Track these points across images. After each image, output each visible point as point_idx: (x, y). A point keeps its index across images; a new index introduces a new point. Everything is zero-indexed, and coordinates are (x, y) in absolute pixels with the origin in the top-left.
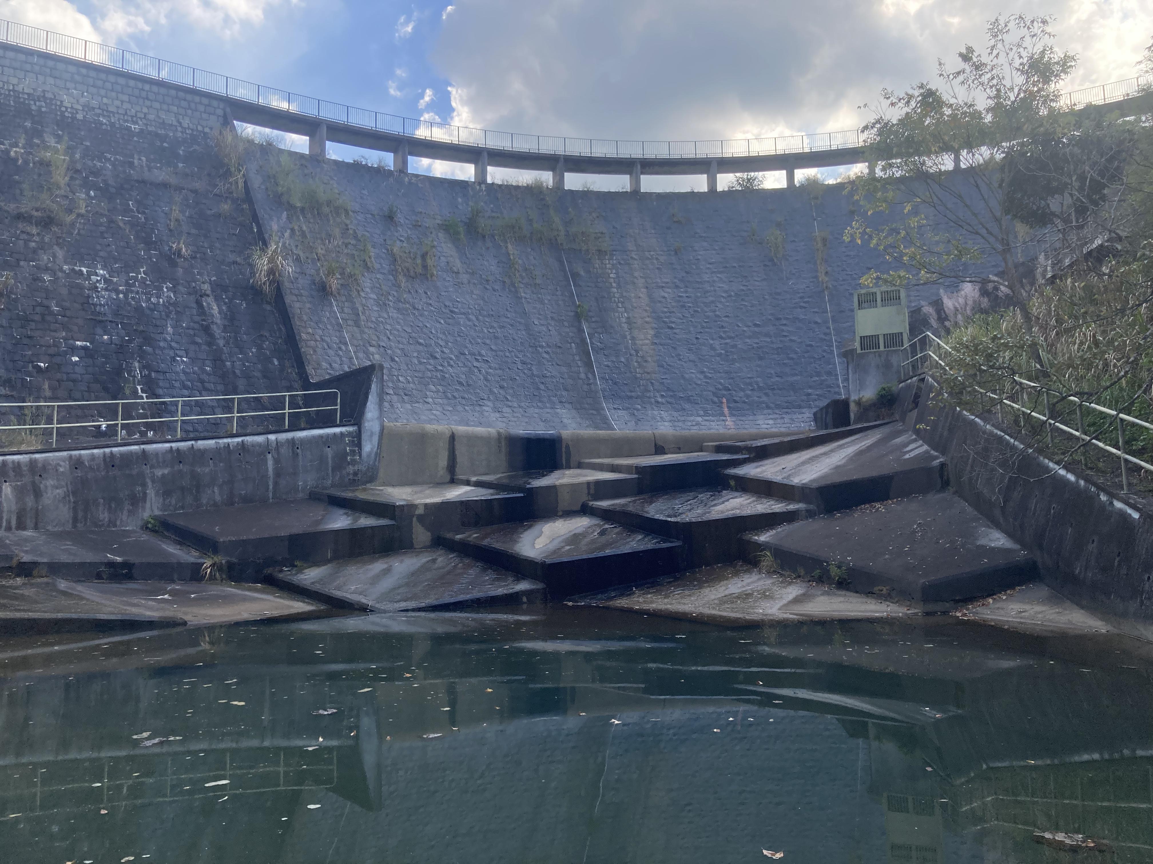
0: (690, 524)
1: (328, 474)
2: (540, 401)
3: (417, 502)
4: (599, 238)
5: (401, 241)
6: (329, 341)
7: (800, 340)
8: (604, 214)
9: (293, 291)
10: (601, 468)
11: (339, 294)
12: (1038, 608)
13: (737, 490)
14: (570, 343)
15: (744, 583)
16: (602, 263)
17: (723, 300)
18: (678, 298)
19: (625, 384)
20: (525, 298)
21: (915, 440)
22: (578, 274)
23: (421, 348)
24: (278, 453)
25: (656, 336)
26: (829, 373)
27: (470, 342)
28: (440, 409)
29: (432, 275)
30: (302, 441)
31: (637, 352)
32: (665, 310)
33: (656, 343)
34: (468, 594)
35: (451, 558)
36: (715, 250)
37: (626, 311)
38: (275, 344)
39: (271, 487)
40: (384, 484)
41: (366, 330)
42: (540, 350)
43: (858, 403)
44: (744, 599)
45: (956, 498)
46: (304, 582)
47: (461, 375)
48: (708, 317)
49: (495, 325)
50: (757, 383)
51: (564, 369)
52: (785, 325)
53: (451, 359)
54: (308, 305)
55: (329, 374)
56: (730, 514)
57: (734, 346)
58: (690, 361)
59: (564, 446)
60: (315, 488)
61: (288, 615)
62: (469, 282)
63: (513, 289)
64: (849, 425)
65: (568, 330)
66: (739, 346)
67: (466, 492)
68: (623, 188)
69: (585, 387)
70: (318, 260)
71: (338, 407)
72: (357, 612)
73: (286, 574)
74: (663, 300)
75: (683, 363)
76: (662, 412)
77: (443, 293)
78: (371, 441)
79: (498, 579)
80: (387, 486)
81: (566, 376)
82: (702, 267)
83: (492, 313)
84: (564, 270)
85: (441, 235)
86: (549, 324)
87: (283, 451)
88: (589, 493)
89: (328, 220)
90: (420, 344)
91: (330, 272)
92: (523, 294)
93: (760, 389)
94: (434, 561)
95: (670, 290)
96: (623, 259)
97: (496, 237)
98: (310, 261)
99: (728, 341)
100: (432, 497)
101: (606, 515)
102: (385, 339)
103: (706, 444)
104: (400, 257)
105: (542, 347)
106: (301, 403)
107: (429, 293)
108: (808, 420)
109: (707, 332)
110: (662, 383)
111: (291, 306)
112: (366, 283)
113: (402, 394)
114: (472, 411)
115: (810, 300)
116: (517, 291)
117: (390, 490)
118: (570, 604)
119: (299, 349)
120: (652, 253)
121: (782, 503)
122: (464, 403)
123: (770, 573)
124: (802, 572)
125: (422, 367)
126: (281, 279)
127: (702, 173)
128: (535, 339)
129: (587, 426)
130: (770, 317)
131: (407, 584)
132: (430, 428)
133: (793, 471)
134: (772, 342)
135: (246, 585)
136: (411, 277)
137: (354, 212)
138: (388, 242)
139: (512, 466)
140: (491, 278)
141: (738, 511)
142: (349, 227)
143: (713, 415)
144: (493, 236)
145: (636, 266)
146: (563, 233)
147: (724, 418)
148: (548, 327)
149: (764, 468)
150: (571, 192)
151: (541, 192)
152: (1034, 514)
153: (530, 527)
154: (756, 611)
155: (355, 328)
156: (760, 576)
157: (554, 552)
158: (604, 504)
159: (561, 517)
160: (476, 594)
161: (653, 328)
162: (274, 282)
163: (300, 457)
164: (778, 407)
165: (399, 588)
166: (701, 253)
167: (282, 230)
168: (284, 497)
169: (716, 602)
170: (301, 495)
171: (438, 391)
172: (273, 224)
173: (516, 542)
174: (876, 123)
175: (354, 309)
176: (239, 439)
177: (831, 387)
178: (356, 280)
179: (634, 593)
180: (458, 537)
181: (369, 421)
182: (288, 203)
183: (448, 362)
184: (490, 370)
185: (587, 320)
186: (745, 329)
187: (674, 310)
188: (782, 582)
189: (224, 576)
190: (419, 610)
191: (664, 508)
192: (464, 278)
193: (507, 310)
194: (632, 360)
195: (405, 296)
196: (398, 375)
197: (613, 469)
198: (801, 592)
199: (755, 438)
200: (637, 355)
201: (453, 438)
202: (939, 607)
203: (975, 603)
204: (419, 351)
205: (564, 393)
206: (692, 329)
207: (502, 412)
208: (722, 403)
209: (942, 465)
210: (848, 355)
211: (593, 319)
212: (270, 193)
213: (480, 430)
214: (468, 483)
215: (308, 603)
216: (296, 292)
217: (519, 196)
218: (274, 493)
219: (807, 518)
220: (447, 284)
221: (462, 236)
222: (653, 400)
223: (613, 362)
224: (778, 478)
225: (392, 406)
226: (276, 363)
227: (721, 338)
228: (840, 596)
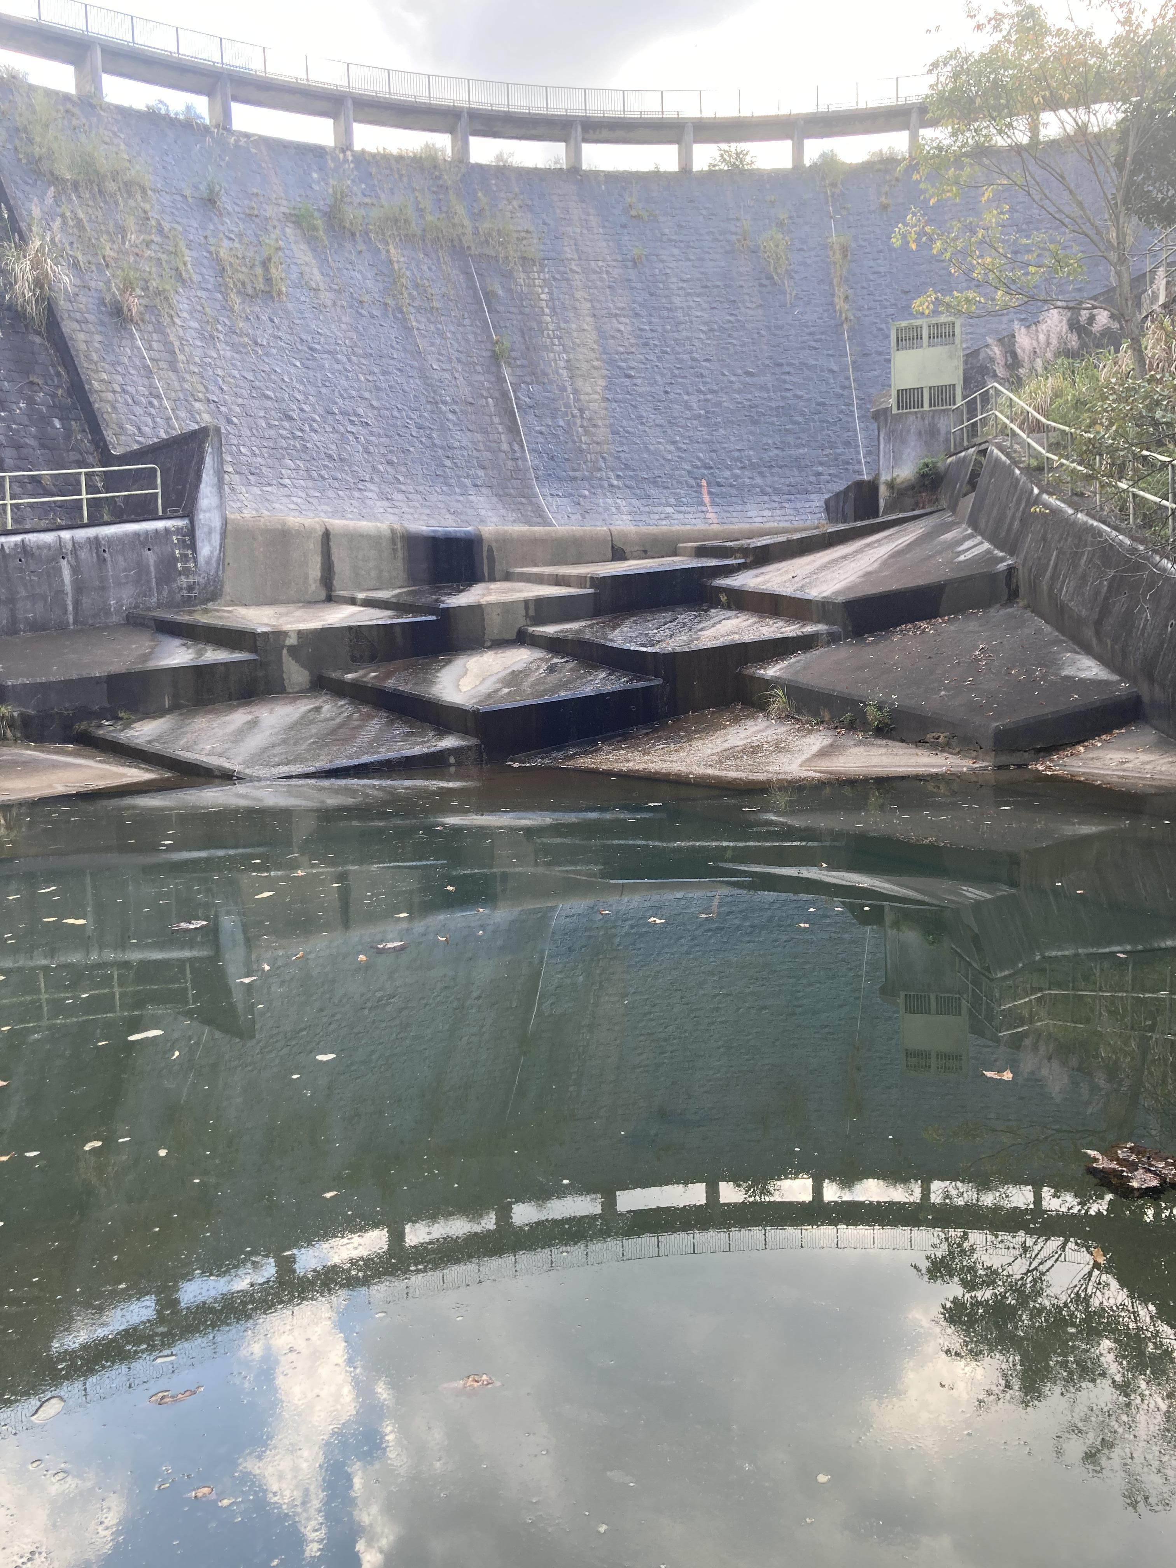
0: (673, 655)
1: (150, 589)
2: (447, 485)
3: (286, 628)
4: (524, 238)
5: (231, 239)
6: (134, 393)
7: (809, 396)
8: (529, 202)
9: (72, 314)
10: (539, 579)
11: (143, 320)
12: (1144, 757)
13: (729, 608)
14: (486, 398)
15: (748, 733)
16: (529, 278)
17: (702, 336)
18: (638, 332)
19: (566, 459)
20: (418, 329)
21: (970, 537)
22: (494, 294)
23: (268, 404)
24: (77, 558)
25: (607, 388)
26: (847, 444)
27: (341, 395)
28: (304, 495)
29: (280, 293)
30: (111, 541)
31: (581, 411)
32: (621, 349)
33: (608, 399)
34: (373, 754)
35: (342, 706)
36: (690, 260)
37: (564, 350)
38: (54, 396)
39: (70, 608)
40: (233, 603)
41: (187, 376)
42: (443, 408)
43: (891, 485)
44: (752, 753)
45: (1028, 614)
46: (137, 741)
47: (330, 445)
48: (681, 361)
49: (376, 370)
50: (749, 458)
51: (478, 437)
52: (788, 373)
53: (314, 421)
54: (98, 337)
55: (138, 442)
56: (727, 640)
57: (719, 404)
58: (657, 425)
59: (485, 548)
60: (135, 608)
61: (117, 787)
62: (335, 304)
63: (400, 316)
64: (878, 516)
65: (481, 378)
66: (725, 404)
67: (353, 615)
68: (556, 163)
69: (510, 463)
70: (107, 266)
71: (159, 490)
72: (217, 781)
73: (108, 730)
74: (618, 335)
75: (647, 429)
76: (619, 501)
77: (297, 321)
78: (210, 541)
79: (412, 734)
80: (236, 605)
81: (481, 446)
82: (672, 286)
83: (370, 351)
84: (474, 288)
85: (288, 231)
86: (453, 368)
87: (83, 555)
88: (527, 616)
89: (117, 204)
90: (268, 398)
91: (128, 286)
92: (414, 324)
93: (753, 466)
94: (318, 709)
95: (627, 321)
96: (559, 272)
97: (372, 236)
98: (94, 268)
99: (709, 396)
100: (304, 621)
101: (554, 645)
102: (216, 389)
103: (681, 545)
104: (231, 264)
105: (445, 403)
106: (100, 485)
107: (276, 320)
108: (817, 510)
109: (680, 384)
110: (618, 458)
111: (72, 339)
112: (182, 302)
113: (247, 472)
114: (349, 498)
115: (823, 337)
116: (405, 319)
117: (242, 611)
118: (516, 765)
119: (90, 405)
120: (600, 264)
121: (794, 624)
122: (337, 486)
123: (783, 717)
124: (827, 717)
125: (273, 432)
126: (52, 294)
127: (670, 142)
128: (435, 392)
129: (515, 521)
130: (767, 362)
131: (284, 742)
132: (294, 520)
133: (807, 580)
134: (771, 399)
135: (52, 746)
136: (250, 298)
137: (154, 191)
138: (212, 240)
139: (412, 578)
140: (367, 298)
141: (737, 637)
142: (150, 214)
143: (688, 505)
144: (367, 233)
145: (578, 283)
146: (469, 230)
147: (704, 509)
148: (452, 374)
149: (767, 577)
150: (480, 167)
151: (435, 167)
152: (1143, 634)
153: (449, 662)
154: (770, 768)
155: (170, 373)
156: (768, 723)
157: (489, 696)
158: (551, 630)
159: (489, 648)
160: (384, 753)
161: (604, 377)
162: (43, 299)
163: (109, 564)
164: (777, 492)
165: (274, 747)
166: (670, 265)
167: (49, 217)
168: (90, 622)
169: (713, 757)
170: (114, 619)
171: (298, 469)
172: (33, 207)
173: (432, 683)
174: (951, 57)
175: (167, 344)
176: (18, 538)
177: (848, 463)
178: (167, 299)
179: (600, 749)
180: (349, 676)
181: (205, 511)
182: (52, 173)
183: (310, 426)
184: (372, 438)
185: (509, 364)
186: (733, 379)
187: (633, 350)
188: (799, 730)
189: (19, 735)
190: (308, 776)
191: (634, 634)
192: (327, 297)
193: (392, 347)
194: (575, 424)
195: (241, 325)
196: (239, 445)
197: (558, 581)
198: (826, 742)
199: (752, 535)
200: (582, 418)
201: (327, 535)
202: (1016, 758)
203: (1061, 753)
204: (266, 408)
205: (480, 473)
206: (658, 378)
207: (392, 499)
208: (700, 486)
209: (1011, 569)
210: (880, 416)
211: (518, 363)
212: (21, 156)
213: (365, 525)
214: (353, 601)
215: (147, 770)
216: (78, 316)
217: (404, 172)
218: (76, 615)
219: (828, 643)
220: (303, 307)
221: (321, 233)
222: (605, 484)
223: (549, 426)
224: (788, 590)
225: (233, 490)
226: (58, 425)
227: (700, 391)
228: (880, 746)
